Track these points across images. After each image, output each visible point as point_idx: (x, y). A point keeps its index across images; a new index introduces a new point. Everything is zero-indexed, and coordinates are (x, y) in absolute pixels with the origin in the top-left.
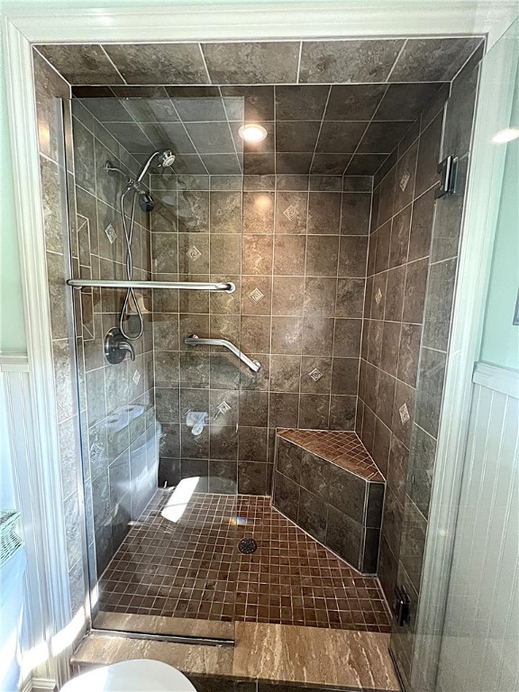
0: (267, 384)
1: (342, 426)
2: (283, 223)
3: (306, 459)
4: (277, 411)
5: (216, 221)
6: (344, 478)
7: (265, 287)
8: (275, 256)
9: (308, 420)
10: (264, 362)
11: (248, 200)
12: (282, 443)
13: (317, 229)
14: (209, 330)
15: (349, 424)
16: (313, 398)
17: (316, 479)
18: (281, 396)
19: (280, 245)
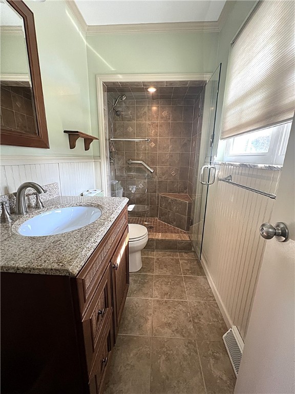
0: (156, 177)
1: (183, 192)
2: (162, 118)
3: (170, 201)
4: (160, 187)
5: (138, 118)
6: (181, 203)
7: (155, 141)
8: (159, 130)
9: (171, 190)
10: (155, 169)
11: (150, 110)
12: (162, 197)
13: (174, 120)
14: (136, 158)
15: (185, 191)
16: (173, 182)
17: (172, 206)
18: (161, 181)
19: (161, 126)
